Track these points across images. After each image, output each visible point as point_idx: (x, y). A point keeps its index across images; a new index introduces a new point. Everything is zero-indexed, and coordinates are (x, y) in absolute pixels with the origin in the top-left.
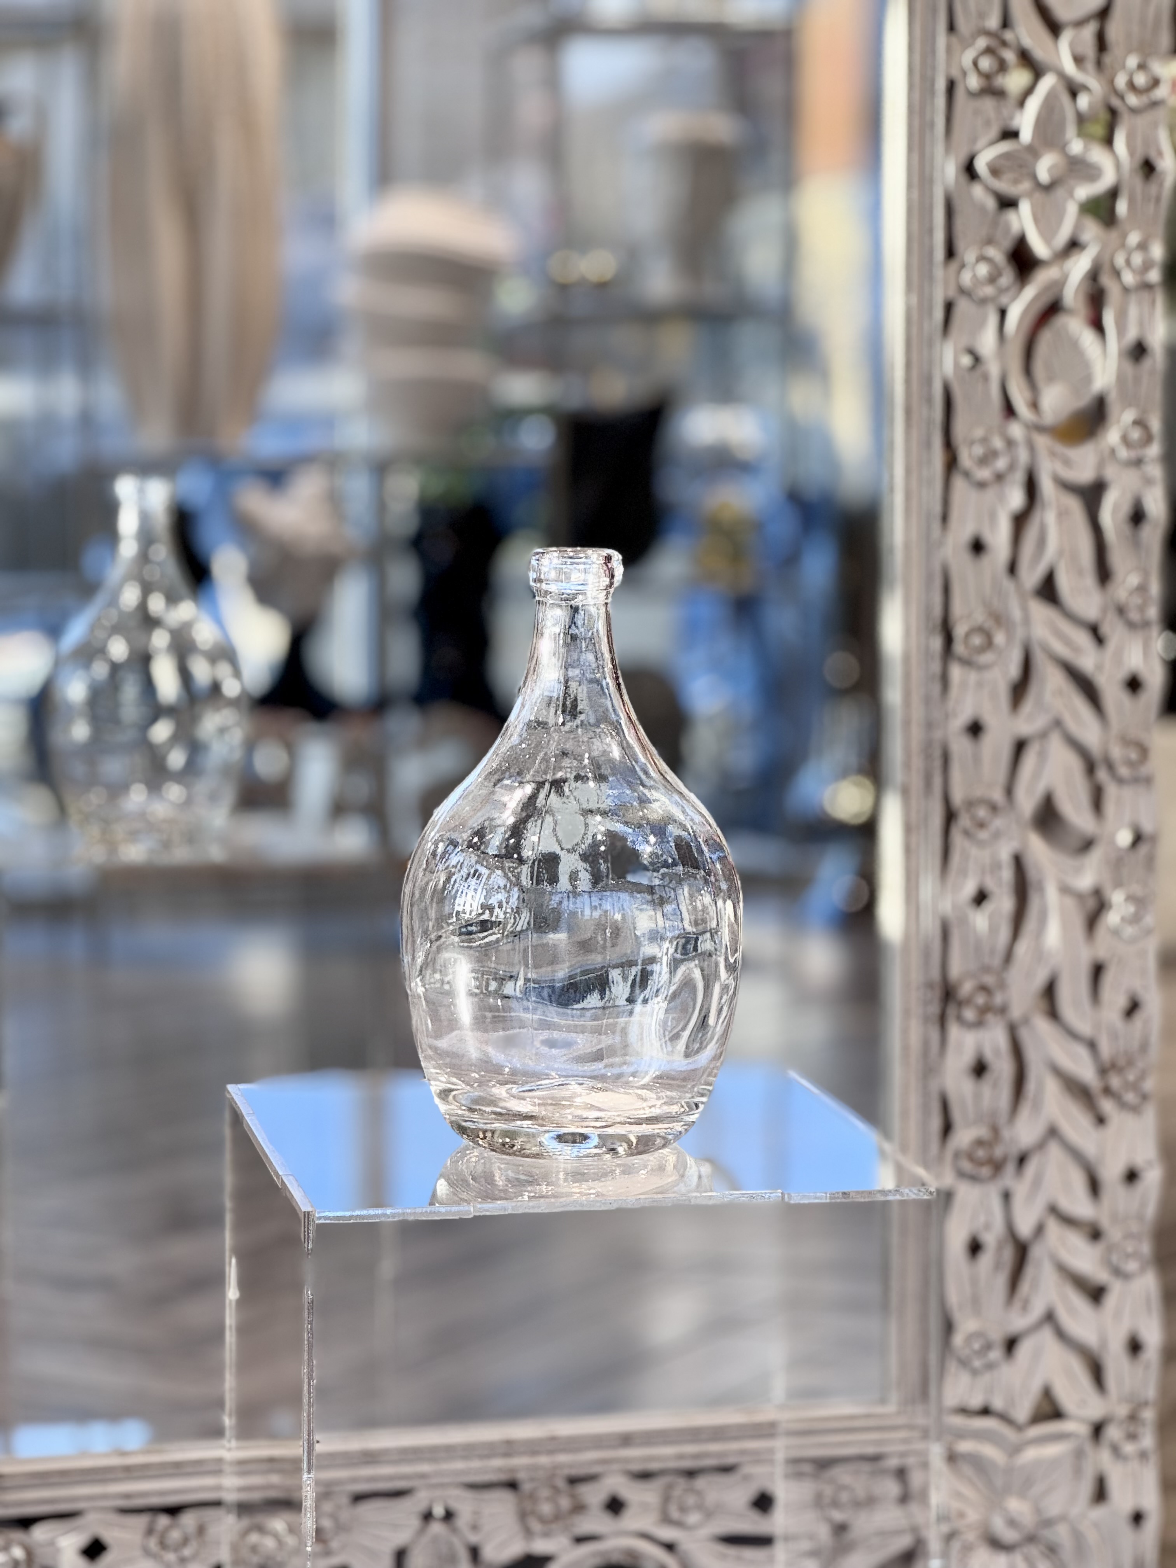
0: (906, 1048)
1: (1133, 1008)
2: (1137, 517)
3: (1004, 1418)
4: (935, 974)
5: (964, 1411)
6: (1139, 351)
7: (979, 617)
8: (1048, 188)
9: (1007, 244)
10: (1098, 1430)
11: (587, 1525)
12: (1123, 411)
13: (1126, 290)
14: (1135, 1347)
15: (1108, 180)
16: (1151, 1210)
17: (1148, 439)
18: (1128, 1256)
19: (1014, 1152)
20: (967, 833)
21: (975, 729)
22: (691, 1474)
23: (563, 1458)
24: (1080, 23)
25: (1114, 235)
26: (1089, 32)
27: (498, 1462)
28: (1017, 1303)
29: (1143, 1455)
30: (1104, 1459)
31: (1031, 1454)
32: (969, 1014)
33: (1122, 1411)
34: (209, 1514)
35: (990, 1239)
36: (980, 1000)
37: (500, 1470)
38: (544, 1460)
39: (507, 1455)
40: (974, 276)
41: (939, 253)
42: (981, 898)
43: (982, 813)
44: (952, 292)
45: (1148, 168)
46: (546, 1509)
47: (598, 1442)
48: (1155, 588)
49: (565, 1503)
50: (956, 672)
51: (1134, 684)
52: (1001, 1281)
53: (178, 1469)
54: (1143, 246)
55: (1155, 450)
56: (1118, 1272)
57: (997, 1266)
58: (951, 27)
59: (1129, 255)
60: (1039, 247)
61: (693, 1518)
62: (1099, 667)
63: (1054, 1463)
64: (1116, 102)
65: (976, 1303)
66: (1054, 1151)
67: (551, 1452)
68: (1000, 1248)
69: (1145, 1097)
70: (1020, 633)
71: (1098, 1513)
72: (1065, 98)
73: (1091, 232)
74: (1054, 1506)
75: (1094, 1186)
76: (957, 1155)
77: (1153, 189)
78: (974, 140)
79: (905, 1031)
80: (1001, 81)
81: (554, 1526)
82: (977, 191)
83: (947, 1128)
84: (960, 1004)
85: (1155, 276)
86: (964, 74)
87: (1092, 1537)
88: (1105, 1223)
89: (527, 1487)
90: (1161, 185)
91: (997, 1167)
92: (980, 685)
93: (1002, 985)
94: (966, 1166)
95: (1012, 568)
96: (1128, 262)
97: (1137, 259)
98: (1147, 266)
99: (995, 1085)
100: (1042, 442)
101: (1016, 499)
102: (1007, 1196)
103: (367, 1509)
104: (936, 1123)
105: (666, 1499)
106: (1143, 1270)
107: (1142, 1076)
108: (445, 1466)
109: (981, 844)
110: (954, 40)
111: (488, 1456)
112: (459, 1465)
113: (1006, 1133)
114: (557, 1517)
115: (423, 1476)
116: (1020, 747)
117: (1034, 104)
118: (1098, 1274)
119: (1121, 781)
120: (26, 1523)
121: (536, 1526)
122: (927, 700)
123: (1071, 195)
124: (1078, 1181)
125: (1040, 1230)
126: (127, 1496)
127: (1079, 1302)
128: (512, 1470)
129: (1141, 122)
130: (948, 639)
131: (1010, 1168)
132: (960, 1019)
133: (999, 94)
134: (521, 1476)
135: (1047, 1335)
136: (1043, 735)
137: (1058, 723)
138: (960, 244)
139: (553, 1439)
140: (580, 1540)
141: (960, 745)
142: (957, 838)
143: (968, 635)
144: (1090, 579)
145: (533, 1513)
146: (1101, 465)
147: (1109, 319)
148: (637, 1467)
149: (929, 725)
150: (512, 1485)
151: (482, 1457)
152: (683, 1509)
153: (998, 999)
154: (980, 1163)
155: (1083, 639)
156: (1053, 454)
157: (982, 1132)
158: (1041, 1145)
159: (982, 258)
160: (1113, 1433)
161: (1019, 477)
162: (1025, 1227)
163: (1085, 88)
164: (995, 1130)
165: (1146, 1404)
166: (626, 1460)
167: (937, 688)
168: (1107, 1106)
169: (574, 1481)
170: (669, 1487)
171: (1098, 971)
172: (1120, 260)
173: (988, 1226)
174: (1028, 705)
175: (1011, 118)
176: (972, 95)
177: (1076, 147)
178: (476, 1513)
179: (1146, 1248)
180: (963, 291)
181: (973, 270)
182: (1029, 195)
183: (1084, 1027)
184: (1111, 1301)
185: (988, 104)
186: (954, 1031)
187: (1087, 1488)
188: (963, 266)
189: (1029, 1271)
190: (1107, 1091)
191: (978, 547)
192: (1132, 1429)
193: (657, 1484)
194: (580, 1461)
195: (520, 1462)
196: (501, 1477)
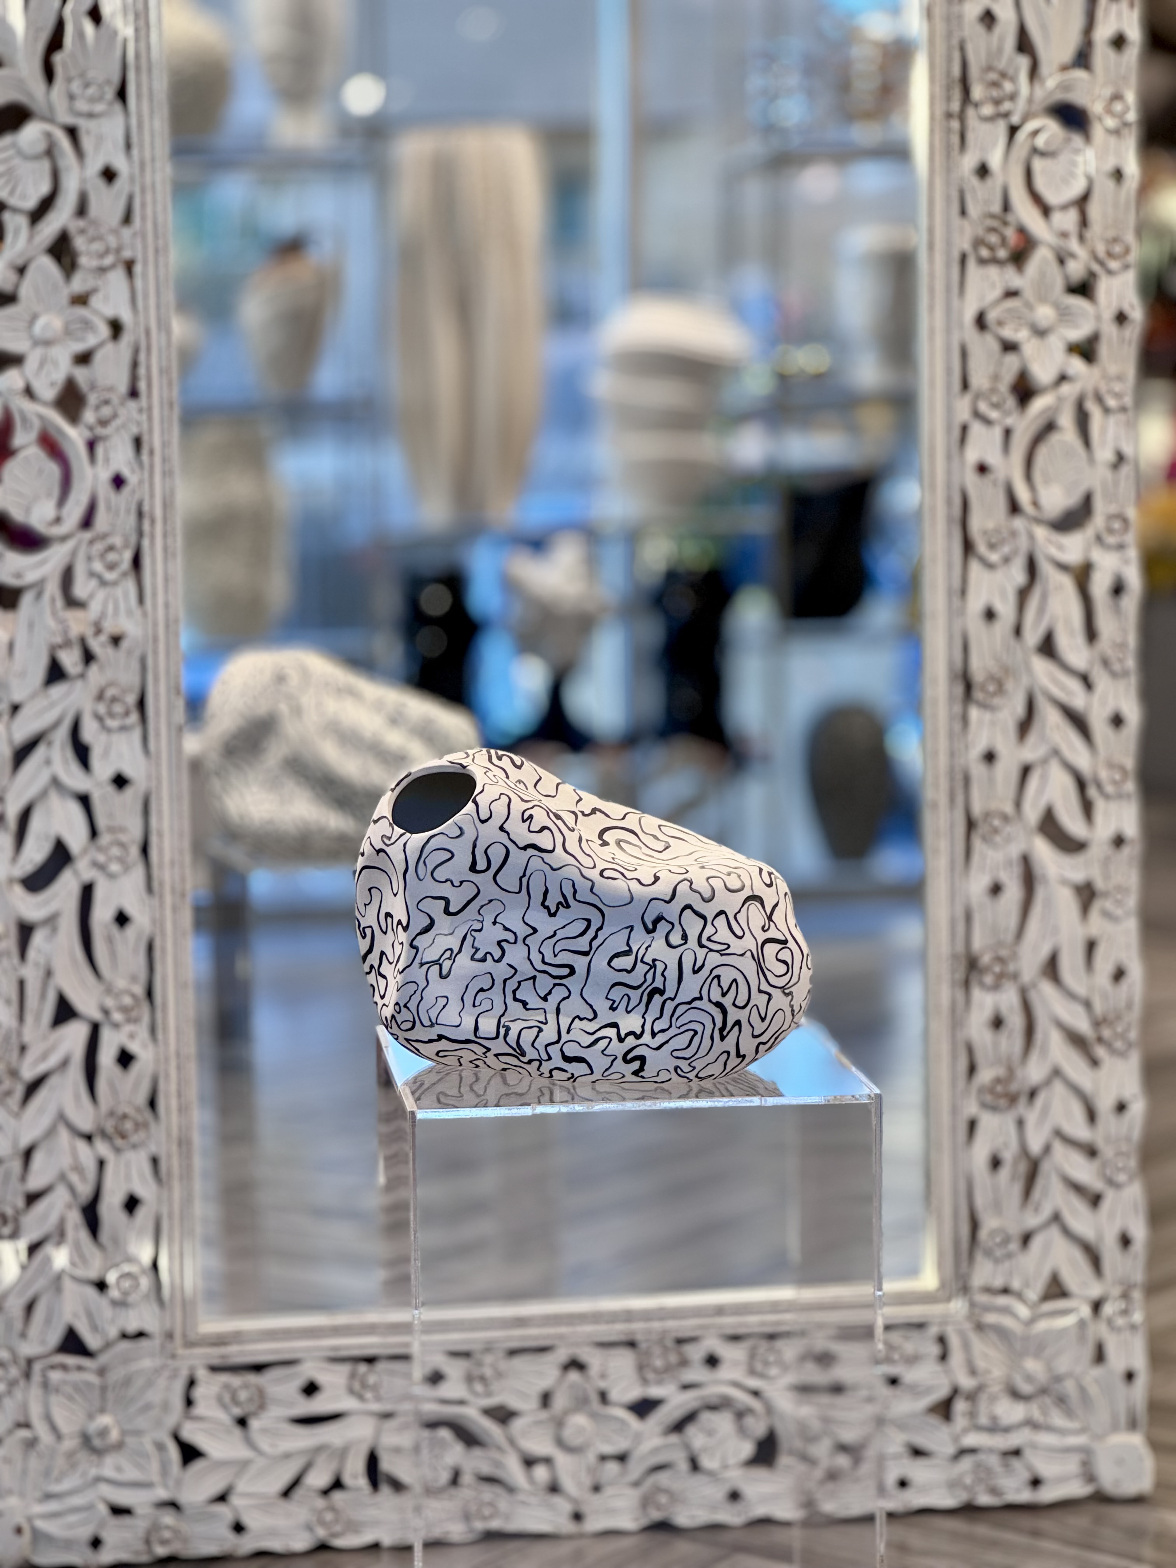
0: (938, 1007)
1: (1119, 975)
2: (1118, 589)
4: (960, 948)
5: (988, 1290)
6: (1118, 460)
7: (993, 669)
8: (1042, 335)
9: (1011, 377)
10: (1097, 1306)
11: (690, 1375)
12: (1105, 506)
13: (1107, 411)
14: (1125, 1241)
15: (1090, 326)
16: (1136, 1134)
17: (1127, 528)
18: (1119, 1170)
19: (1026, 1089)
20: (985, 839)
21: (990, 757)
22: (772, 1337)
23: (671, 1324)
24: (1064, 207)
25: (1094, 368)
26: (1072, 214)
27: (621, 1327)
28: (1031, 1208)
29: (1133, 1328)
30: (1101, 1330)
31: (1042, 1325)
32: (989, 979)
33: (1116, 1291)
35: (1008, 1156)
36: (997, 969)
37: (622, 1332)
38: (657, 1325)
39: (628, 1321)
41: (957, 385)
42: (996, 889)
43: (996, 822)
44: (968, 417)
45: (1121, 318)
46: (658, 1363)
47: (700, 1312)
49: (673, 1358)
50: (974, 713)
51: (1117, 721)
52: (1017, 1189)
53: (373, 1329)
54: (1120, 378)
55: (1130, 538)
56: (1111, 1183)
57: (1013, 1178)
58: (963, 212)
59: (1109, 382)
60: (1039, 377)
61: (774, 1371)
62: (1089, 707)
63: (1065, 1331)
64: (1096, 267)
65: (997, 1206)
66: (1058, 1088)
67: (662, 1319)
68: (1015, 1163)
69: (1130, 1045)
71: (1098, 1372)
72: (1054, 265)
73: (1077, 367)
74: (1063, 1365)
75: (1092, 1116)
76: (981, 1090)
77: (1125, 332)
78: (983, 298)
80: (1003, 253)
81: (665, 1376)
82: (987, 338)
83: (972, 1069)
84: (981, 972)
85: (1128, 401)
86: (975, 247)
87: (1093, 1390)
88: (1100, 1144)
89: (643, 1346)
90: (1131, 330)
91: (1013, 1099)
92: (993, 723)
93: (1014, 956)
94: (988, 1098)
95: (1018, 631)
96: (1109, 390)
99: (1010, 1036)
100: (1041, 533)
101: (1020, 576)
102: (1020, 1123)
103: (519, 1362)
104: (963, 1066)
105: (752, 1355)
106: (1131, 1179)
107: (1127, 1030)
108: (579, 1329)
109: (995, 846)
110: (965, 222)
111: (614, 1322)
112: (588, 1328)
113: (1019, 1073)
114: (668, 1369)
115: (561, 1337)
116: (1026, 771)
117: (1030, 269)
118: (1095, 1184)
119: (1107, 797)
120: (258, 1368)
121: (651, 1376)
122: (951, 735)
123: (1059, 337)
124: (1078, 1111)
125: (1047, 1149)
126: (335, 1348)
127: (1081, 1206)
128: (631, 1333)
129: (1117, 282)
130: (968, 687)
131: (1023, 1101)
132: (981, 983)
133: (1002, 262)
134: (639, 1337)
135: (1054, 1232)
136: (1045, 761)
137: (1056, 752)
138: (973, 378)
139: (662, 1309)
140: (686, 1387)
141: (978, 770)
142: (978, 844)
143: (983, 683)
144: (1080, 638)
145: (648, 1366)
146: (1087, 549)
147: (1093, 435)
148: (730, 1331)
149: (952, 754)
150: (632, 1344)
151: (608, 1322)
152: (766, 1363)
153: (1011, 967)
154: (999, 1097)
155: (1075, 685)
156: (1049, 541)
157: (1001, 1071)
158: (1048, 1082)
160: (1108, 1309)
161: (1021, 559)
162: (1035, 1146)
163: (1073, 256)
164: (1011, 1071)
165: (1135, 1284)
166: (721, 1326)
167: (957, 726)
168: (1100, 1052)
169: (680, 1341)
170: (755, 1347)
171: (1091, 946)
172: (1102, 388)
173: (1006, 1145)
174: (1033, 737)
175: (1012, 280)
176: (981, 263)
177: (1065, 300)
178: (603, 1365)
179: (1133, 1163)
180: (976, 415)
182: (1030, 340)
183: (1081, 989)
184: (1106, 1205)
185: (994, 271)
186: (977, 994)
187: (1089, 1351)
189: (1040, 1182)
190: (1100, 1040)
191: (990, 615)
192: (1124, 1306)
193: (745, 1345)
194: (685, 1326)
195: (637, 1327)
196: (623, 1338)
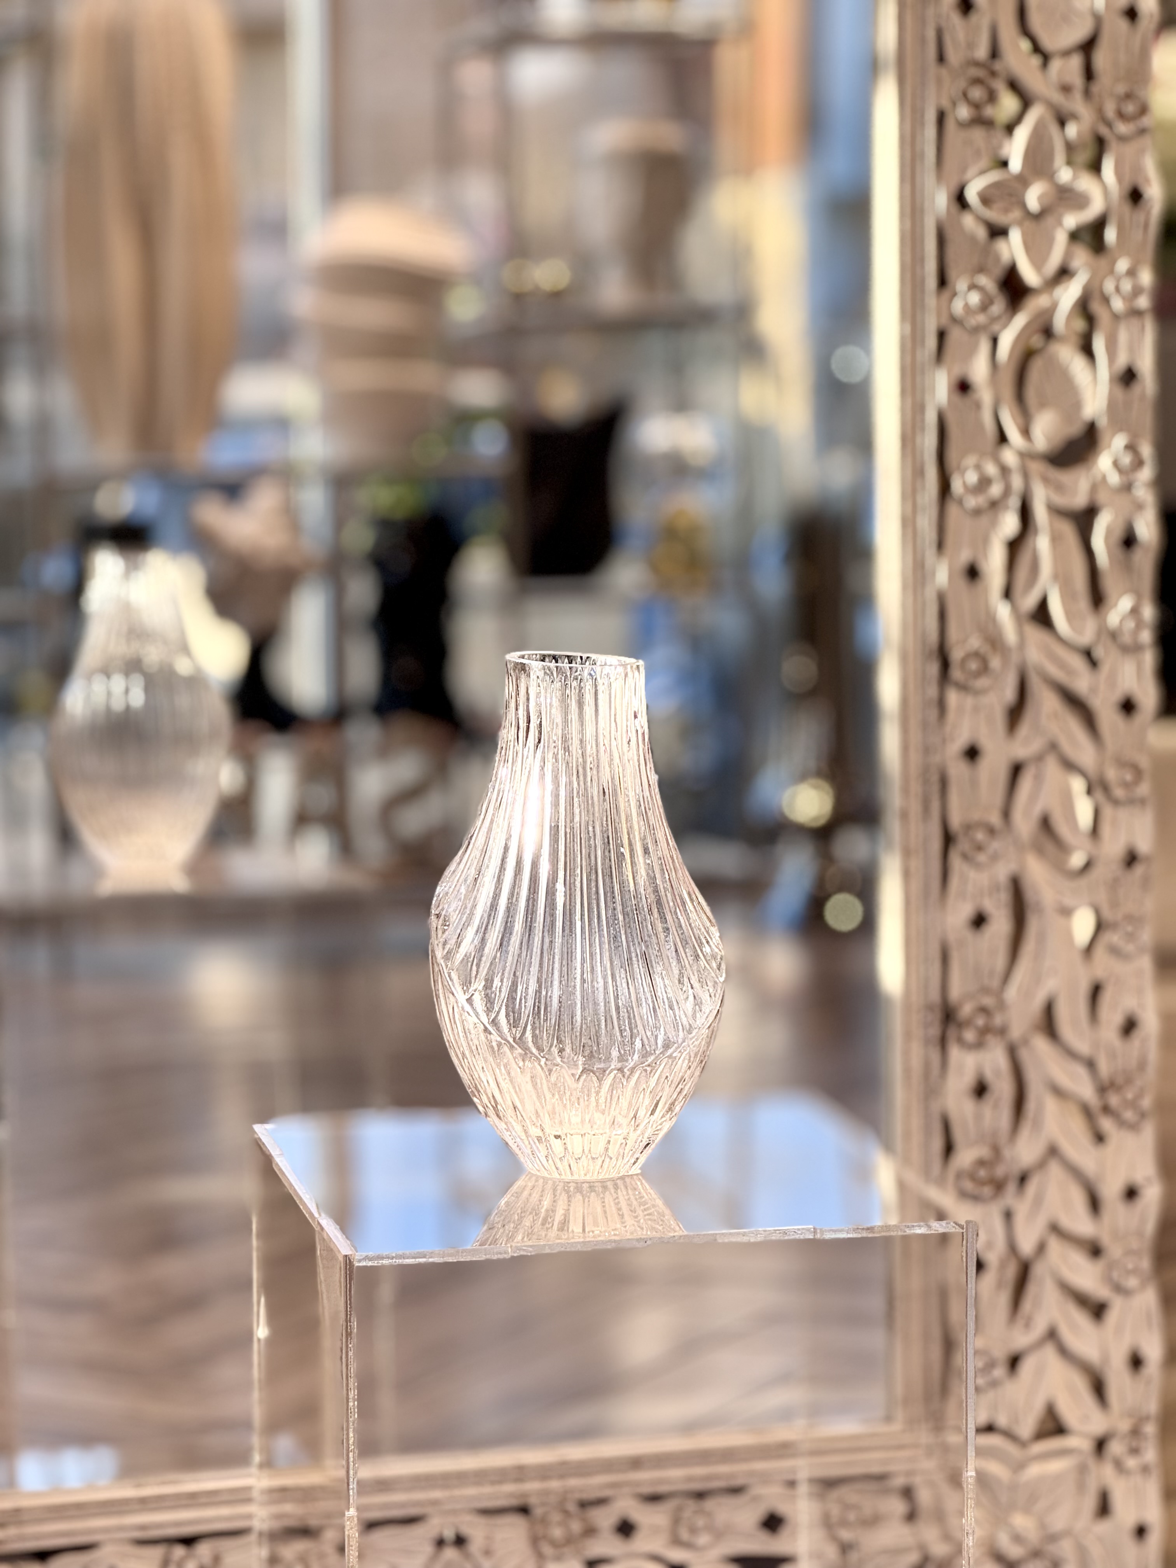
0: (907, 1071)
1: (1129, 1027)
2: (1129, 541)
3: (1009, 1435)
4: (935, 995)
6: (1129, 377)
7: (975, 642)
8: (1037, 217)
9: (999, 272)
10: (1100, 1445)
11: (598, 1548)
12: (1113, 435)
13: (1116, 317)
14: (1136, 1362)
15: (1096, 208)
16: (1150, 1226)
17: (1139, 463)
18: (1129, 1272)
19: (1016, 1171)
20: (965, 857)
21: (972, 753)
22: (700, 1495)
23: (574, 1483)
24: (1066, 53)
25: (1103, 262)
26: (1076, 62)
27: (509, 1488)
28: (1020, 1322)
29: (1145, 1469)
30: (1106, 1473)
31: (1034, 1470)
32: (970, 1036)
33: (1124, 1426)
34: (225, 1544)
35: (992, 1258)
36: (980, 1022)
37: (511, 1495)
38: (555, 1484)
39: (519, 1480)
40: (966, 305)
41: (931, 282)
42: (979, 921)
43: (980, 836)
44: (944, 320)
45: (1135, 196)
46: (557, 1533)
47: (608, 1465)
48: (1149, 612)
49: (576, 1527)
50: (953, 697)
51: (1128, 707)
52: (1004, 1299)
53: (193, 1499)
54: (1132, 273)
55: (1146, 474)
56: (1119, 1289)
57: (999, 1285)
58: (941, 58)
59: (1118, 280)
60: (1029, 275)
61: (703, 1539)
62: (1094, 690)
63: (1058, 1478)
64: (1104, 131)
65: (979, 1322)
66: (1055, 1170)
67: (562, 1477)
68: (1002, 1266)
69: (1143, 1115)
70: (1015, 658)
71: (1103, 1527)
72: (1053, 129)
73: (1081, 259)
74: (1058, 1521)
75: (1095, 1204)
76: (959, 1176)
77: (1140, 217)
78: (964, 169)
79: (906, 1053)
80: (989, 111)
81: (566, 1550)
82: (968, 221)
83: (949, 1149)
84: (961, 1025)
85: (1144, 302)
86: (954, 104)
87: (1096, 1551)
88: (1106, 1241)
89: (538, 1512)
90: (1148, 214)
91: (999, 1186)
92: (976, 709)
93: (1002, 1005)
94: (968, 1185)
95: (1008, 593)
96: (1117, 289)
97: (1127, 286)
98: (1137, 291)
99: (996, 1106)
100: (1036, 467)
101: (1010, 524)
102: (1008, 1216)
103: (381, 1536)
104: (937, 1144)
105: (676, 1521)
106: (1143, 1286)
107: (1140, 1095)
108: (457, 1492)
109: (978, 866)
110: (944, 72)
111: (500, 1482)
112: (471, 1491)
113: (1007, 1153)
114: (569, 1540)
115: (435, 1503)
116: (1016, 770)
117: (1022, 134)
118: (1099, 1290)
119: (1116, 803)
120: (43, 1555)
121: (547, 1550)
122: (925, 725)
123: (1060, 223)
124: (1078, 1199)
125: (1041, 1248)
126: (143, 1527)
127: (1081, 1318)
128: (524, 1495)
129: (1129, 149)
130: (945, 664)
131: (1011, 1188)
132: (960, 1041)
133: (987, 123)
134: (533, 1501)
135: (1049, 1353)
136: (1039, 758)
137: (1053, 747)
138: (952, 273)
139: (564, 1464)
140: (592, 1563)
141: (958, 769)
142: (956, 862)
143: (964, 661)
144: (1083, 602)
145: (545, 1537)
146: (1093, 492)
147: (1099, 345)
148: (648, 1490)
149: (927, 750)
150: (524, 1510)
151: (493, 1483)
152: (693, 1531)
153: (998, 1020)
154: (981, 1183)
155: (1078, 663)
156: (1046, 480)
157: (982, 1151)
158: (1042, 1165)
159: (973, 287)
160: (1116, 1448)
161: (1014, 502)
162: (1027, 1245)
163: (1074, 116)
164: (996, 1150)
165: (1147, 1418)
166: (637, 1484)
167: (934, 713)
168: (1106, 1124)
169: (584, 1505)
170: (679, 1509)
171: (1096, 991)
172: (1109, 286)
173: (990, 1245)
174: (1024, 728)
175: (1000, 146)
176: (963, 125)
177: (1065, 175)
178: (488, 1538)
179: (1146, 1263)
180: (954, 320)
181: (965, 299)
182: (1020, 224)
183: (1082, 1047)
184: (1112, 1316)
185: (978, 134)
186: (955, 1053)
187: (1090, 1503)
188: (955, 294)
189: (1032, 1289)
190: (1106, 1109)
191: (973, 573)
192: (1134, 1444)
193: (668, 1506)
194: (593, 1485)
195: (532, 1486)
196: (514, 1502)
